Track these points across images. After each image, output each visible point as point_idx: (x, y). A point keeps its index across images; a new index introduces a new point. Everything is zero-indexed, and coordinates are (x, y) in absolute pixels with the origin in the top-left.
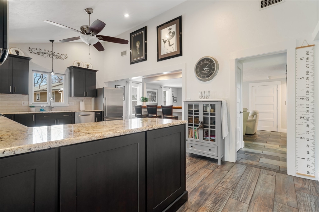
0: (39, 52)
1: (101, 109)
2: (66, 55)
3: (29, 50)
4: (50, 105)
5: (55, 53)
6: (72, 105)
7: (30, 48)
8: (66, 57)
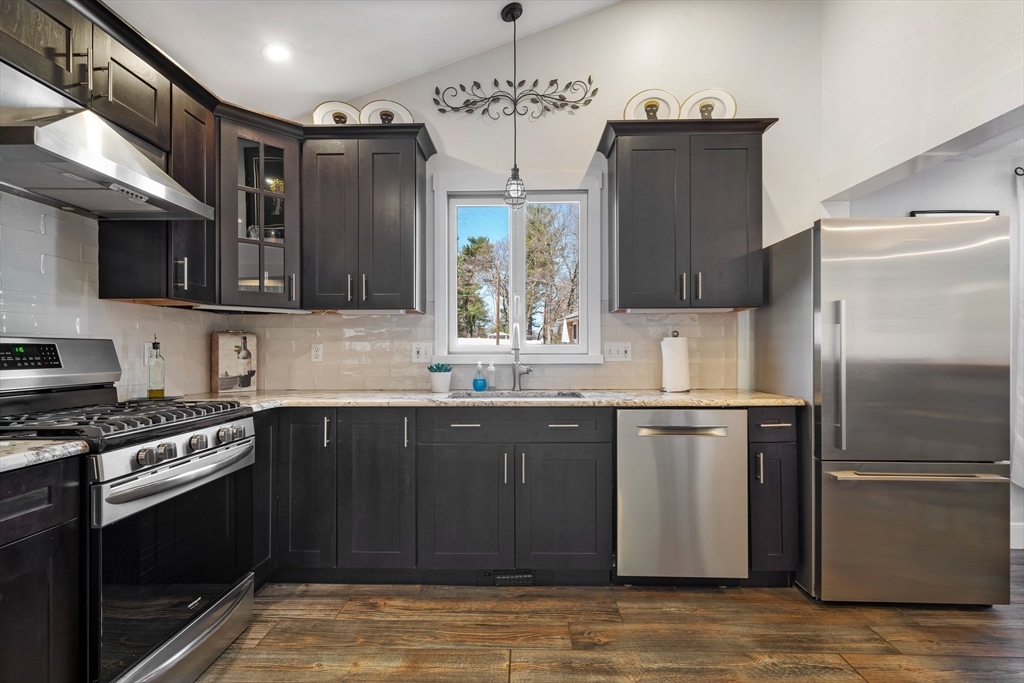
0: (472, 98)
1: (799, 391)
2: (590, 81)
3: (435, 100)
4: (510, 360)
5: (535, 84)
6: (622, 358)
7: (437, 91)
8: (589, 94)
